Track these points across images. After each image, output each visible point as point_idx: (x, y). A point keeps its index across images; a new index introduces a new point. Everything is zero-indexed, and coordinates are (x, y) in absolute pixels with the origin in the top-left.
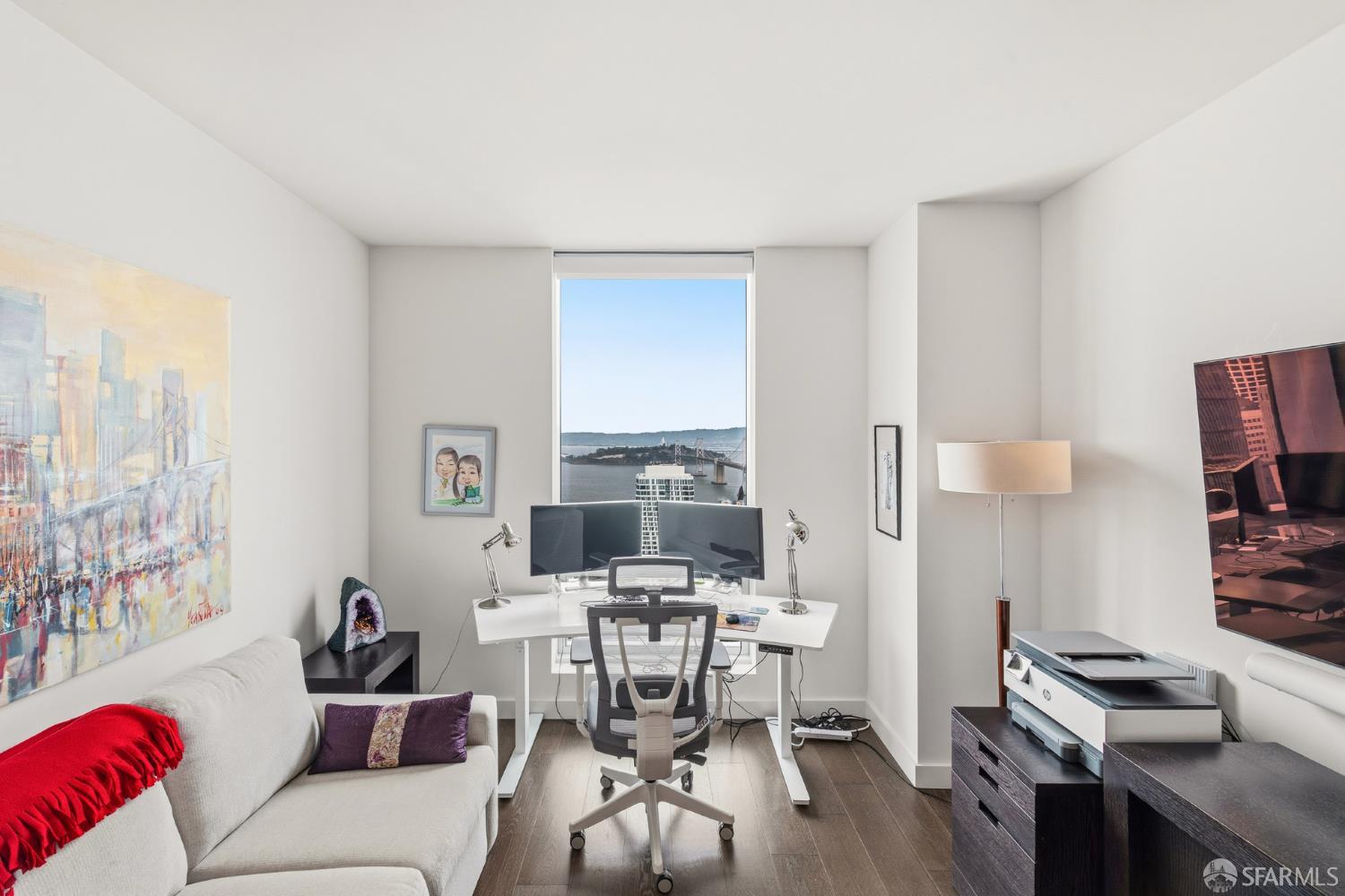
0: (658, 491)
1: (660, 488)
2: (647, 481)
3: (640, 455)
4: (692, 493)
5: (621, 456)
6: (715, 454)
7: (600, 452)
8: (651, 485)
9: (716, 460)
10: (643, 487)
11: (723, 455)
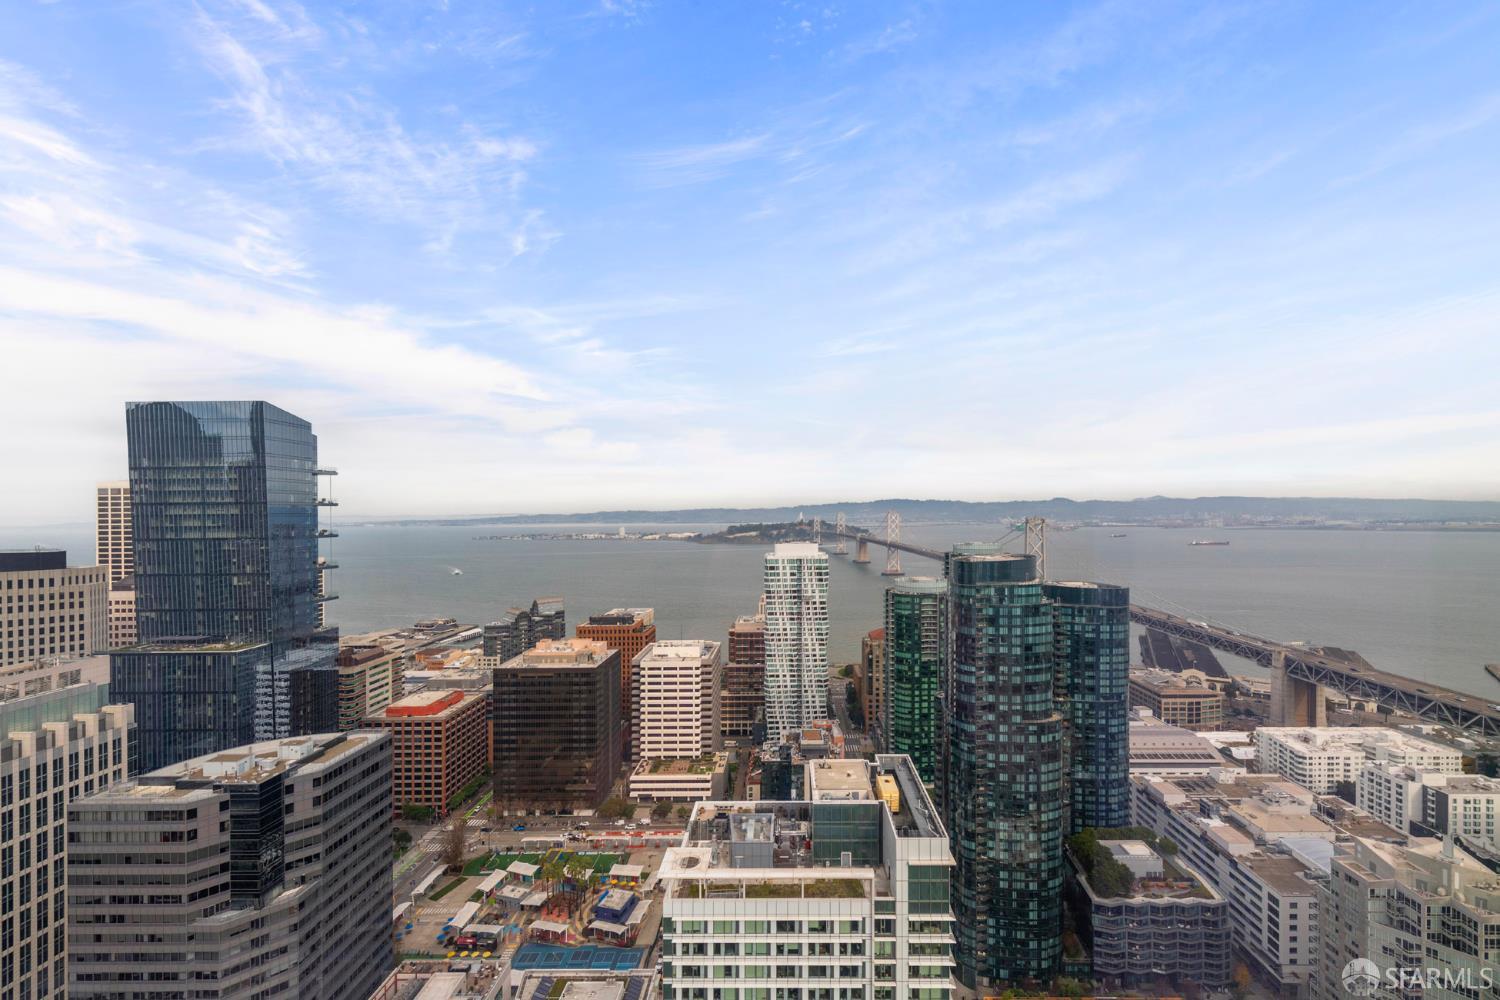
0: (788, 571)
1: (791, 568)
2: (777, 561)
3: (775, 532)
4: (827, 574)
5: (754, 533)
6: (858, 530)
7: (732, 530)
8: (780, 565)
9: (859, 535)
10: (772, 568)
11: (866, 531)
